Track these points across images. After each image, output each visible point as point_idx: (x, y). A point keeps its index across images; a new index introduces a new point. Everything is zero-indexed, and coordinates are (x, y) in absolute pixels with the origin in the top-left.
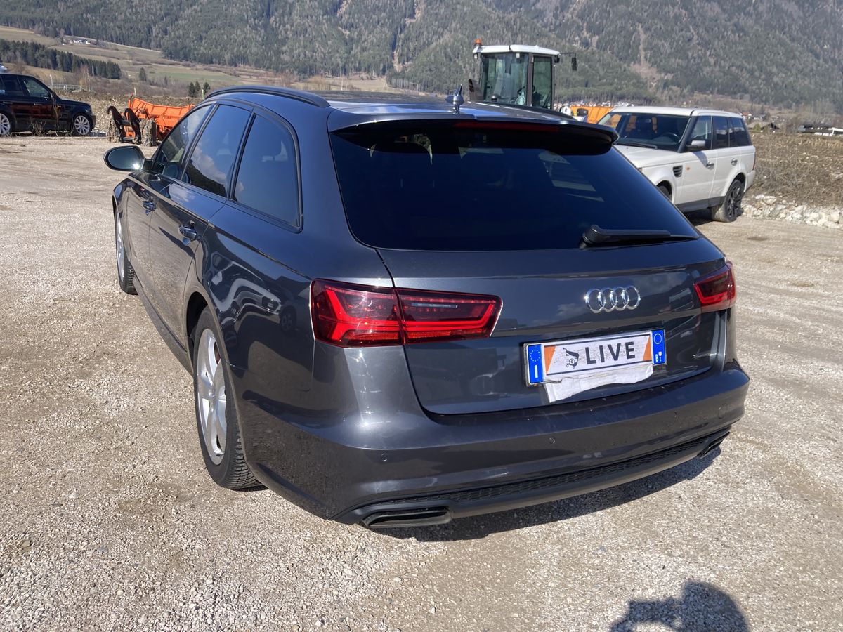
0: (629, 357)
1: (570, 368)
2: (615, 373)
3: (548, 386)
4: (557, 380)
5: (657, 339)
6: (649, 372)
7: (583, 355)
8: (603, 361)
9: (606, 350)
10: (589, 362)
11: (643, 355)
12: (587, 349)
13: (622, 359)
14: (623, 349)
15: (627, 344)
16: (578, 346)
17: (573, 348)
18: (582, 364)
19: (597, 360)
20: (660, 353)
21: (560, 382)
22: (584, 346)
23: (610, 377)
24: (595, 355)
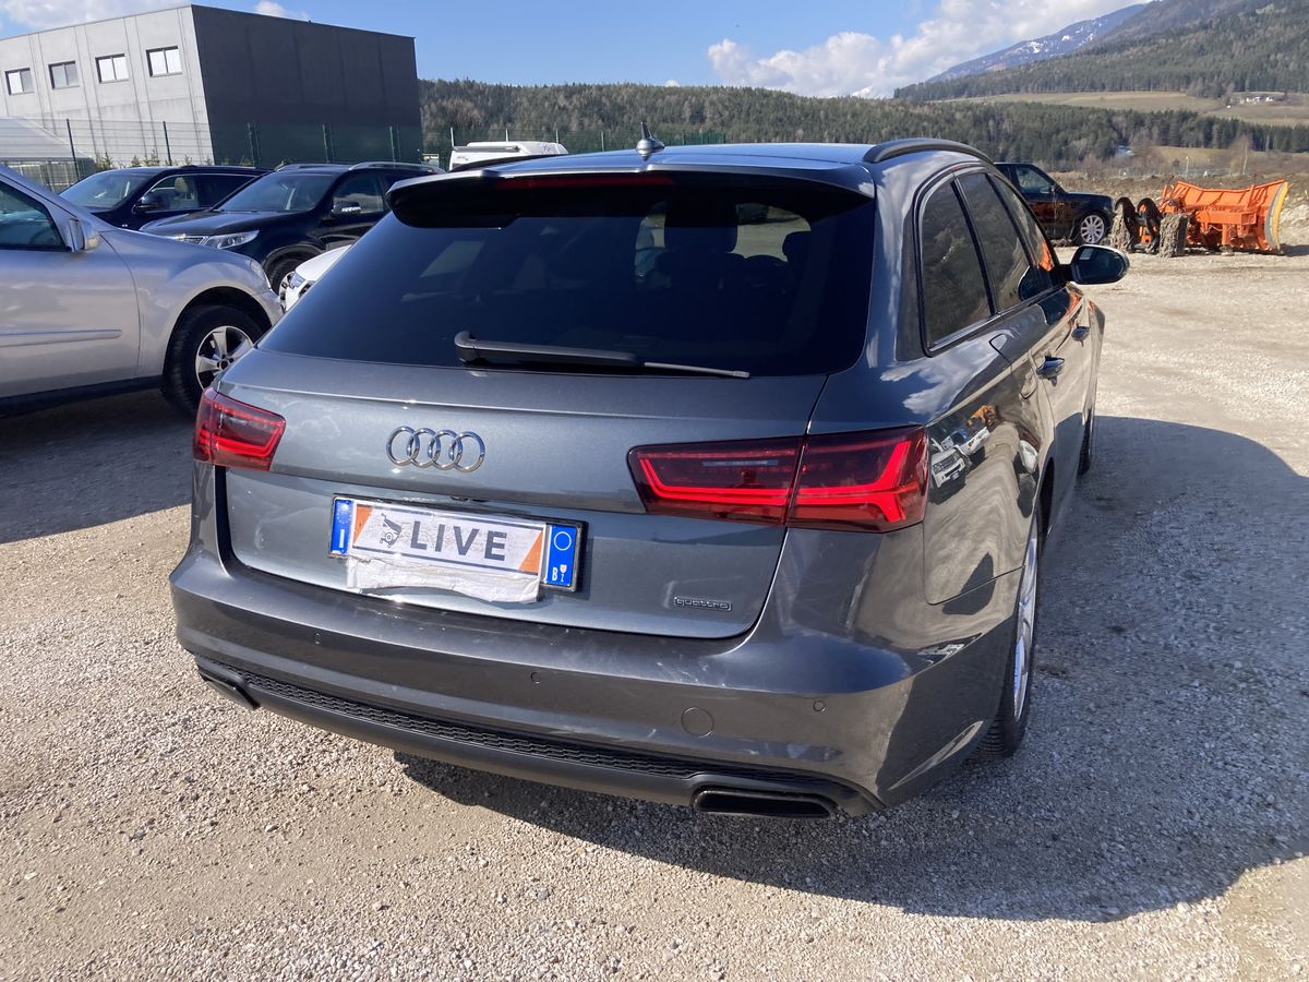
0: (488, 555)
1: (384, 546)
2: (459, 575)
3: (351, 563)
4: (364, 558)
5: (562, 541)
6: (528, 593)
7: (408, 531)
8: (438, 548)
9: (449, 534)
10: (415, 544)
11: (522, 560)
12: (417, 524)
13: (476, 554)
14: (481, 540)
15: (491, 535)
16: (405, 517)
17: (395, 517)
18: (403, 545)
19: (429, 545)
20: (564, 568)
21: (368, 562)
22: (411, 518)
23: (448, 578)
24: (428, 536)
